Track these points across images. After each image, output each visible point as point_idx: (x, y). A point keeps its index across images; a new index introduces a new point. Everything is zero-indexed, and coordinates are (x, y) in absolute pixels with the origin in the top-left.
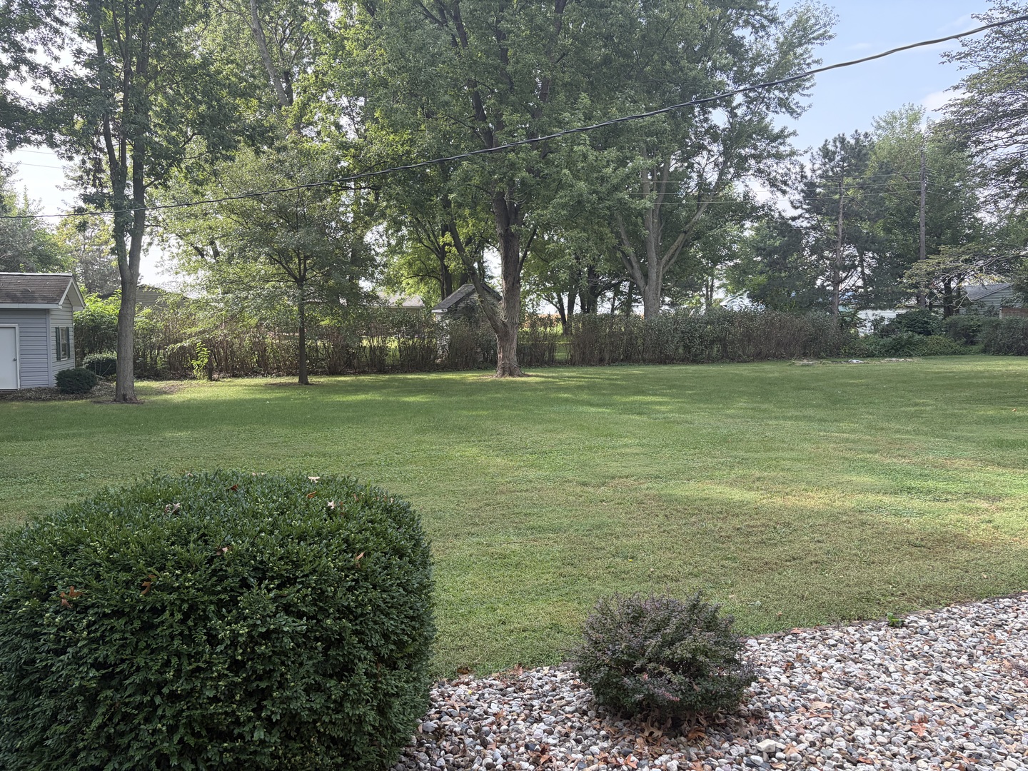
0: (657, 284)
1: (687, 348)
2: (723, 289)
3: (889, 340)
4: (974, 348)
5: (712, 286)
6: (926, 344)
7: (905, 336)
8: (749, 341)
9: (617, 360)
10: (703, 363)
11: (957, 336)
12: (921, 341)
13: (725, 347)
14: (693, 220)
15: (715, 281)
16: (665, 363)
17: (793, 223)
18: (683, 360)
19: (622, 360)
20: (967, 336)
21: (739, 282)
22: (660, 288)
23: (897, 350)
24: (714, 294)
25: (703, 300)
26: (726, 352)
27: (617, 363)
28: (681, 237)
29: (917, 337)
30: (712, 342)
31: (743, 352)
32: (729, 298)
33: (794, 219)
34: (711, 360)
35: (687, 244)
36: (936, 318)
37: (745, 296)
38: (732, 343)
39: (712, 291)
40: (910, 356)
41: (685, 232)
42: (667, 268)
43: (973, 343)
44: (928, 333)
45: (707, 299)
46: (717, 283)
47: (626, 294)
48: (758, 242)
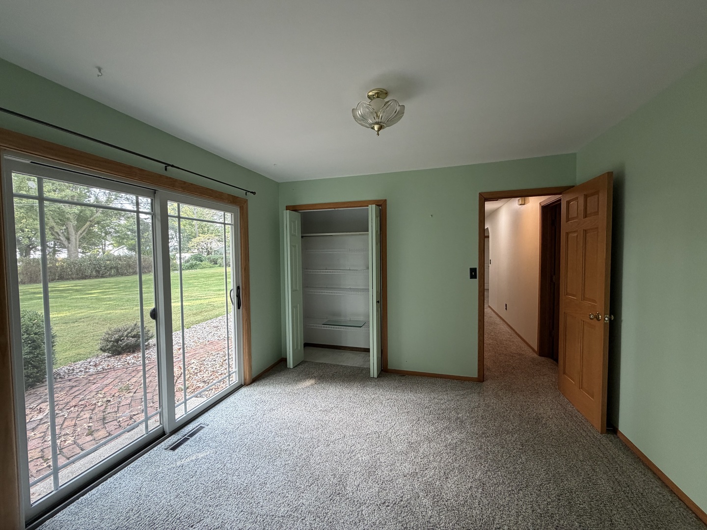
0: (76, 244)
1: (98, 272)
2: (111, 246)
3: (189, 264)
4: (217, 265)
5: (105, 244)
6: (201, 265)
7: (194, 262)
8: (130, 267)
9: (55, 279)
10: (107, 277)
11: (211, 261)
12: (200, 264)
13: (118, 270)
14: (95, 216)
15: (106, 242)
16: (85, 279)
17: (145, 221)
18: (96, 277)
19: (58, 279)
20: (214, 261)
21: (119, 242)
22: (78, 245)
23: (192, 267)
24: (106, 248)
25: (100, 250)
26: (118, 272)
27: (55, 281)
28: (88, 223)
29: (198, 263)
30: (111, 268)
31: (127, 271)
32: (115, 249)
33: (145, 219)
34: (111, 276)
35: (91, 226)
36: (204, 256)
37: (125, 248)
38: (121, 268)
39: (105, 246)
40: (196, 269)
41: (91, 221)
42: (81, 236)
43: (216, 264)
44: (202, 261)
45: (103, 250)
46: (107, 243)
47: (52, 248)
48: (128, 226)
